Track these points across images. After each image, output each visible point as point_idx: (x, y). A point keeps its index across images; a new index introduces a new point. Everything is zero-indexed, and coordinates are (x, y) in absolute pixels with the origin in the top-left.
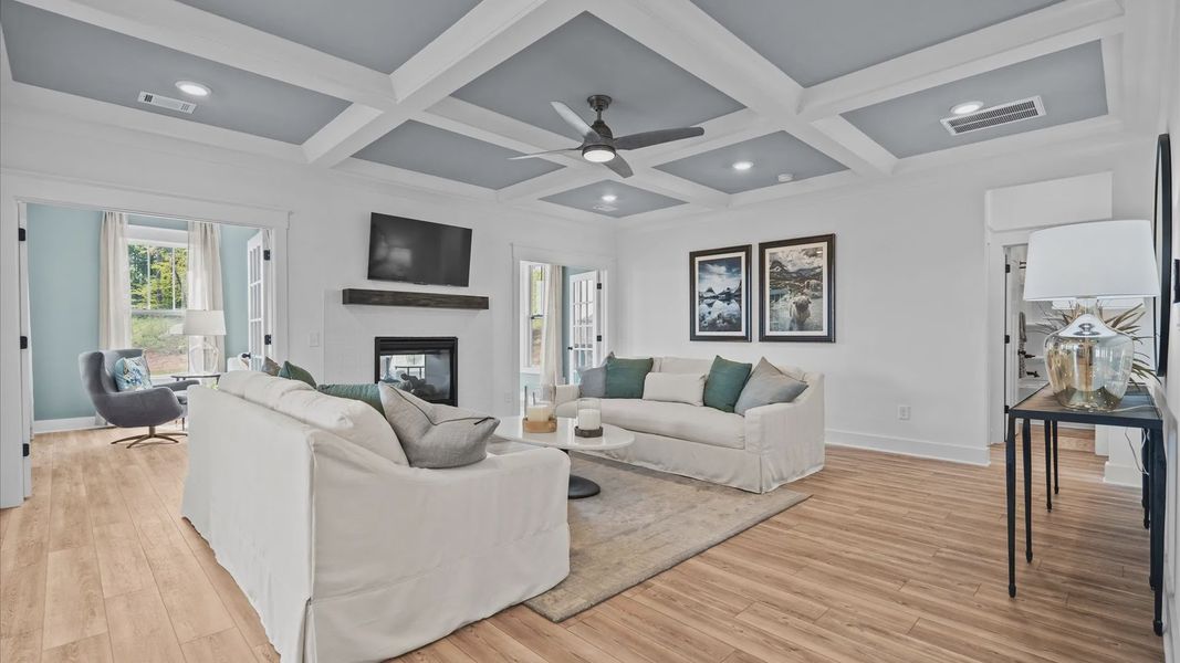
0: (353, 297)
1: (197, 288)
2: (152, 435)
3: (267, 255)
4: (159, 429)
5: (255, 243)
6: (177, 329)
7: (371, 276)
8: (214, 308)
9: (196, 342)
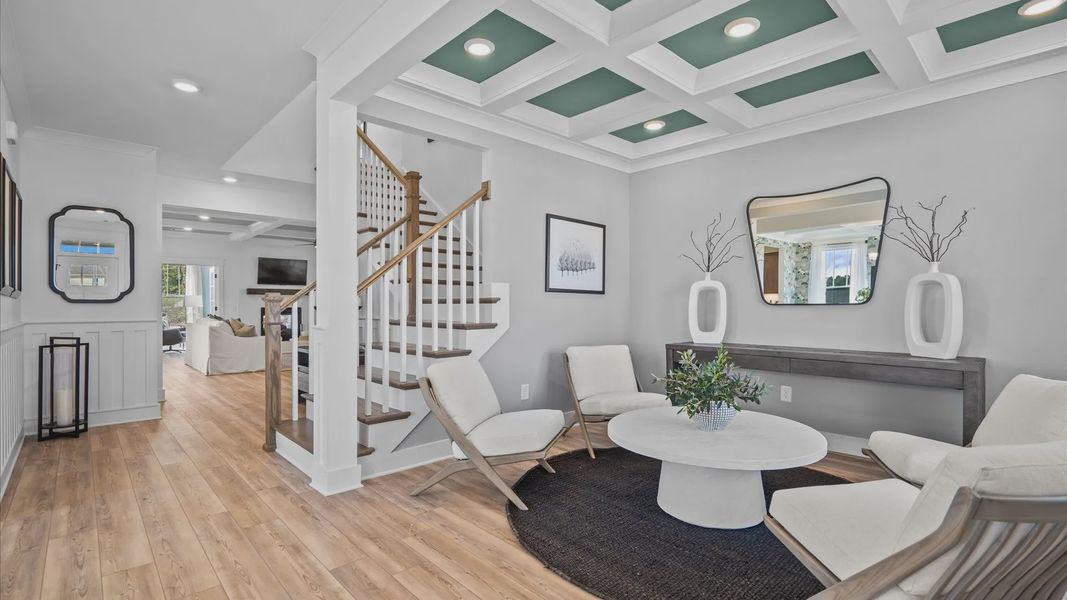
0: (251, 292)
1: (190, 281)
2: (171, 349)
3: (216, 276)
4: (174, 347)
5: (212, 270)
6: (180, 304)
7: (259, 283)
8: (198, 294)
9: (190, 311)
